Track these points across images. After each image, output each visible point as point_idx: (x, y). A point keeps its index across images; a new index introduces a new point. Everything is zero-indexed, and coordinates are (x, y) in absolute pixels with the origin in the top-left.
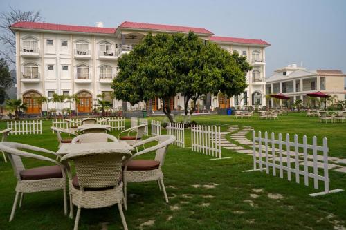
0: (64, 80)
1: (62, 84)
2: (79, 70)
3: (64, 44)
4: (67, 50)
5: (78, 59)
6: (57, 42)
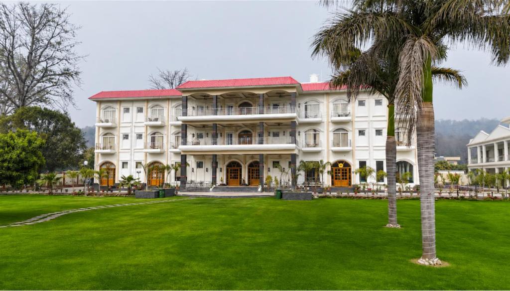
0: (138, 151)
1: (135, 154)
2: (153, 140)
3: (140, 110)
4: (141, 117)
5: (153, 127)
6: (133, 108)
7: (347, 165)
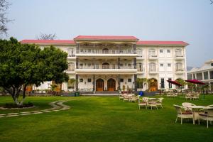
7: (156, 80)
